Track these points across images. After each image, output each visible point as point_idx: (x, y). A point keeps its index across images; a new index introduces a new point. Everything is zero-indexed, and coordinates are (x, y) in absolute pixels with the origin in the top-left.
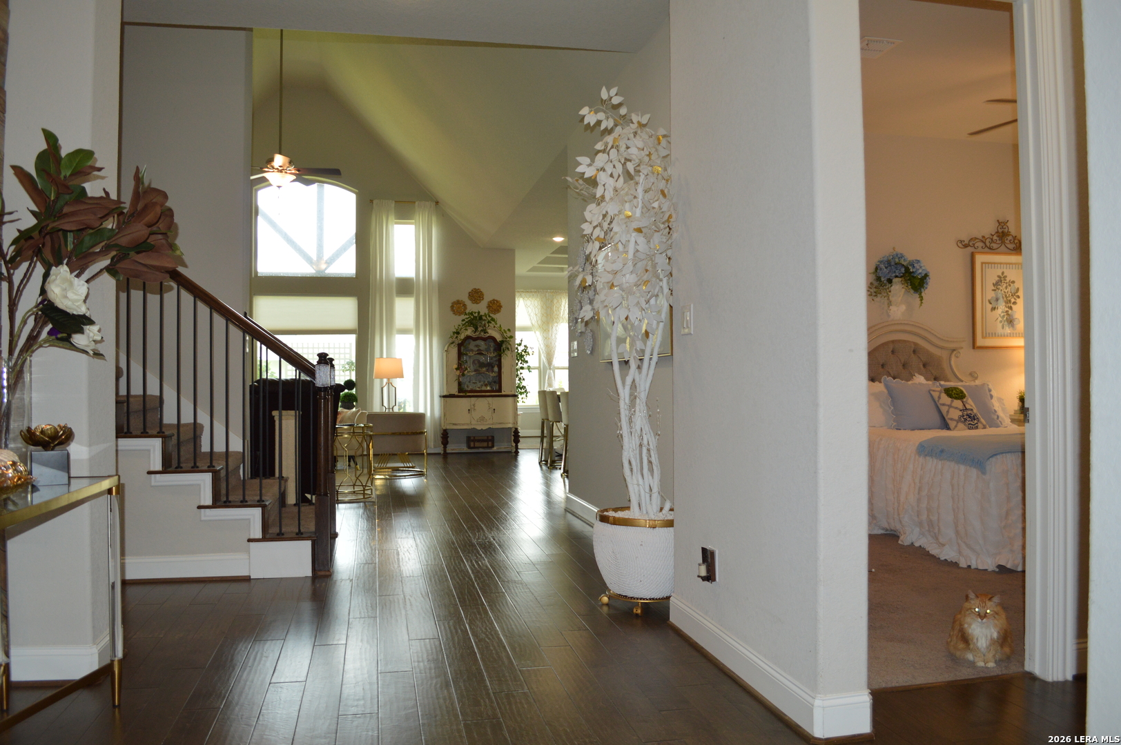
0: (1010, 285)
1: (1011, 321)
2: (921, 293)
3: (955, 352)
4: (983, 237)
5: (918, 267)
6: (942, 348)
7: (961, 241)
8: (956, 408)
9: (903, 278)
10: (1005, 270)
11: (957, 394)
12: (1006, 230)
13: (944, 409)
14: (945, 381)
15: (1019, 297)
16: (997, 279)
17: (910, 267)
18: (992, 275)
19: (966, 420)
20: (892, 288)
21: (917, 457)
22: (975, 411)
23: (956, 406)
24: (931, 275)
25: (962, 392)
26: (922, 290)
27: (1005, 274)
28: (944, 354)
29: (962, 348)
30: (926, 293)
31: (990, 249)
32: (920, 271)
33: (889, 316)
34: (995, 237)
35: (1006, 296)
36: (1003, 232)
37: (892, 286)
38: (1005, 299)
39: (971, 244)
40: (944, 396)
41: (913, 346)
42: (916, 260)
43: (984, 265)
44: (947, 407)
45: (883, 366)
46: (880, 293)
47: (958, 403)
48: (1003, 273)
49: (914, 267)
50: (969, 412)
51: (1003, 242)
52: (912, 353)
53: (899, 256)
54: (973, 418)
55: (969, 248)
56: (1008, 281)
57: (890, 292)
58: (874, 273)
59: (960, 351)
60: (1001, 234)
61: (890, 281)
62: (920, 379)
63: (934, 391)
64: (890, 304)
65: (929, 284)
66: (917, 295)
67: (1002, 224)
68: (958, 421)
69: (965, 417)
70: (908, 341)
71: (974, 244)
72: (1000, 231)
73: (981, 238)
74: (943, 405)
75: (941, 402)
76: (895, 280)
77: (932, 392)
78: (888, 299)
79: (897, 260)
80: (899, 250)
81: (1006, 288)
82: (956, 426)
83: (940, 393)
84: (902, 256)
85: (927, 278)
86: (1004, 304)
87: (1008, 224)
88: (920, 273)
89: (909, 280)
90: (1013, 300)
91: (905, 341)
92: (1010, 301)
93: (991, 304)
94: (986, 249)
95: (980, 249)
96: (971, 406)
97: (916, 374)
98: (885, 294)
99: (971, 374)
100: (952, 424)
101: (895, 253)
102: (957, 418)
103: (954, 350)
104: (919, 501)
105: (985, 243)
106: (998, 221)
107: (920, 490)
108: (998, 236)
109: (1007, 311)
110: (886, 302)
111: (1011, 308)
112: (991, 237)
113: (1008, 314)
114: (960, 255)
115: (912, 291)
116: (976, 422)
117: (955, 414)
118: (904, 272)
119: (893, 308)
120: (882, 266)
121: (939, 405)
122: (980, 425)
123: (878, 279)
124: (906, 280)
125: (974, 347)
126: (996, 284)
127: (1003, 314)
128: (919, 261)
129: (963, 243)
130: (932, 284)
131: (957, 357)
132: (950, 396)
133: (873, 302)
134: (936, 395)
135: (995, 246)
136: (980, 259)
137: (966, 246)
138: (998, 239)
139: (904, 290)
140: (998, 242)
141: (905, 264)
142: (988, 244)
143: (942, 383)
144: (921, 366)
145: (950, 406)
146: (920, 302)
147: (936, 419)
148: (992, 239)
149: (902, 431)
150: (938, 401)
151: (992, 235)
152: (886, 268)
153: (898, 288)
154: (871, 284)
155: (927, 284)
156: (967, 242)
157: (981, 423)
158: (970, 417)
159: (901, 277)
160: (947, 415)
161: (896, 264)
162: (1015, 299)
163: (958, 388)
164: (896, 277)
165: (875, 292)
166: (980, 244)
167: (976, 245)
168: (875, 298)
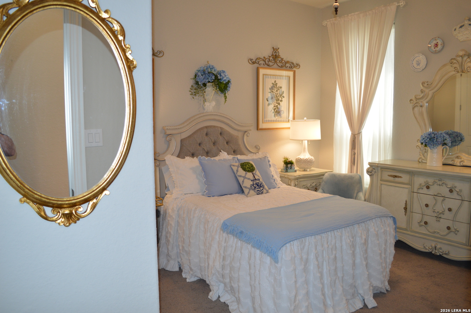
0: (279, 89)
1: (279, 112)
2: (225, 93)
3: (246, 133)
4: (264, 57)
5: (224, 76)
6: (238, 130)
7: (251, 60)
8: (249, 179)
9: (213, 83)
10: (276, 80)
11: (249, 168)
12: (278, 54)
13: (241, 179)
14: (241, 154)
15: (284, 97)
16: (272, 85)
17: (218, 76)
18: (269, 83)
19: (255, 188)
20: (206, 90)
21: (222, 232)
22: (261, 180)
23: (248, 177)
24: (232, 81)
25: (252, 166)
26: (226, 91)
27: (276, 82)
28: (240, 135)
29: (250, 130)
30: (229, 94)
31: (268, 65)
32: (225, 78)
33: (204, 109)
34: (271, 58)
35: (276, 96)
36: (276, 55)
37: (206, 88)
38: (276, 98)
39: (257, 61)
40: (240, 169)
41: (220, 130)
42: (222, 71)
43: (264, 76)
44: (243, 178)
45: (200, 144)
46: (198, 93)
47: (250, 175)
48: (275, 82)
49: (221, 75)
50: (257, 182)
51: (276, 62)
52: (219, 135)
53: (211, 67)
54: (260, 186)
55: (256, 64)
56: (278, 87)
57: (205, 92)
58: (194, 79)
59: (249, 132)
60: (275, 57)
61: (205, 85)
62: (224, 155)
63: (234, 166)
64: (205, 101)
65: (231, 87)
66: (223, 95)
67: (275, 50)
68: (250, 189)
69: (255, 186)
70: (217, 127)
71: (259, 62)
72: (274, 54)
73: (263, 58)
74: (240, 176)
75: (239, 174)
76: (208, 84)
77: (232, 167)
78: (204, 97)
79: (209, 70)
80: (211, 63)
81: (277, 91)
82: (249, 193)
83: (238, 167)
84: (213, 68)
85: (230, 83)
86: (275, 101)
87: (279, 50)
88: (225, 80)
89: (217, 84)
90: (280, 99)
91: (214, 127)
92: (279, 99)
93: (268, 101)
94: (266, 66)
95: (262, 66)
96: (259, 176)
97: (222, 151)
98: (201, 94)
99: (256, 147)
100: (246, 191)
101: (208, 65)
102: (249, 187)
103: (246, 132)
104: (223, 267)
105: (265, 62)
106: (273, 48)
107: (224, 259)
108: (273, 58)
109: (277, 106)
110: (202, 99)
111: (279, 104)
112: (269, 58)
113: (277, 108)
114: (250, 69)
115: (219, 92)
116: (262, 188)
117: (247, 183)
118: (214, 79)
119: (207, 104)
120: (200, 74)
121: (237, 176)
122: (264, 191)
123: (197, 83)
124: (215, 85)
125: (257, 129)
126: (272, 89)
127: (274, 108)
128: (224, 71)
129: (252, 61)
130: (232, 87)
131: (248, 136)
132: (244, 169)
133: (193, 99)
134: (235, 169)
135: (271, 64)
136: (262, 72)
137: (254, 63)
138: (273, 59)
139: (214, 91)
140: (273, 61)
141: (215, 73)
142: (267, 62)
143: (239, 157)
144: (226, 143)
145: (245, 177)
146: (224, 100)
147: (236, 187)
148: (269, 59)
149: (212, 198)
150: (237, 173)
151: (269, 56)
152: (202, 75)
153: (210, 90)
154: (192, 86)
155: (229, 87)
156: (254, 60)
157: (265, 189)
158: (258, 186)
159: (212, 82)
160: (243, 184)
161: (209, 73)
162: (281, 98)
163: (250, 163)
164: (209, 82)
165: (195, 93)
166: (262, 62)
167: (260, 63)
168: (194, 97)
